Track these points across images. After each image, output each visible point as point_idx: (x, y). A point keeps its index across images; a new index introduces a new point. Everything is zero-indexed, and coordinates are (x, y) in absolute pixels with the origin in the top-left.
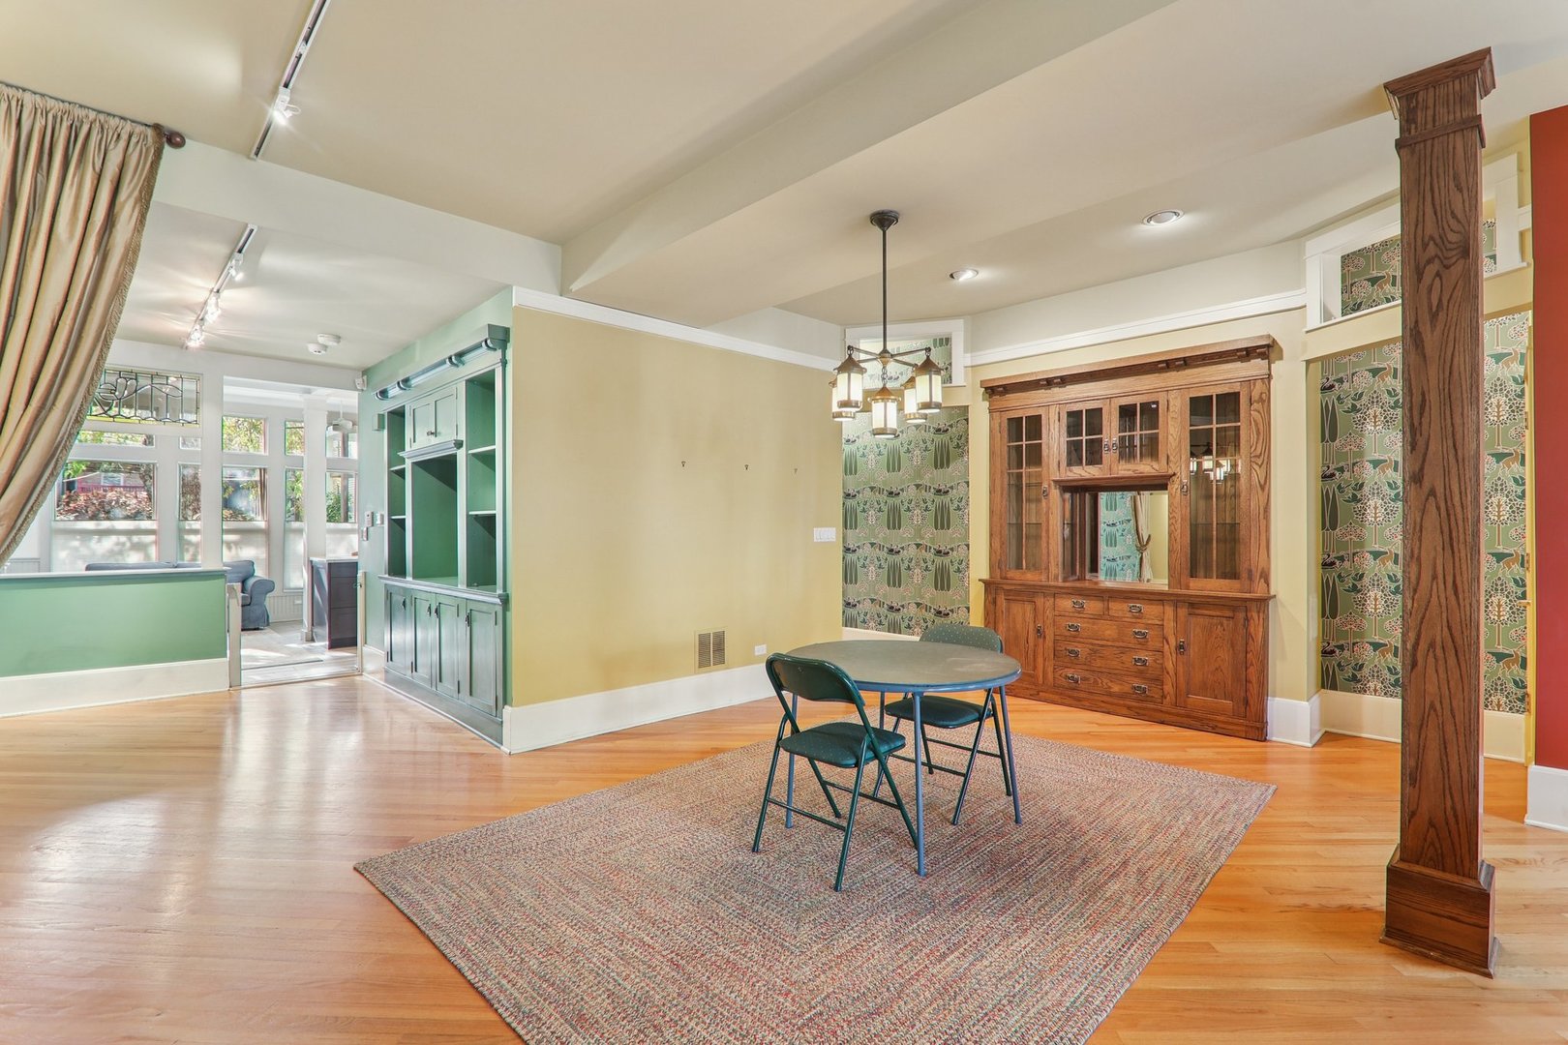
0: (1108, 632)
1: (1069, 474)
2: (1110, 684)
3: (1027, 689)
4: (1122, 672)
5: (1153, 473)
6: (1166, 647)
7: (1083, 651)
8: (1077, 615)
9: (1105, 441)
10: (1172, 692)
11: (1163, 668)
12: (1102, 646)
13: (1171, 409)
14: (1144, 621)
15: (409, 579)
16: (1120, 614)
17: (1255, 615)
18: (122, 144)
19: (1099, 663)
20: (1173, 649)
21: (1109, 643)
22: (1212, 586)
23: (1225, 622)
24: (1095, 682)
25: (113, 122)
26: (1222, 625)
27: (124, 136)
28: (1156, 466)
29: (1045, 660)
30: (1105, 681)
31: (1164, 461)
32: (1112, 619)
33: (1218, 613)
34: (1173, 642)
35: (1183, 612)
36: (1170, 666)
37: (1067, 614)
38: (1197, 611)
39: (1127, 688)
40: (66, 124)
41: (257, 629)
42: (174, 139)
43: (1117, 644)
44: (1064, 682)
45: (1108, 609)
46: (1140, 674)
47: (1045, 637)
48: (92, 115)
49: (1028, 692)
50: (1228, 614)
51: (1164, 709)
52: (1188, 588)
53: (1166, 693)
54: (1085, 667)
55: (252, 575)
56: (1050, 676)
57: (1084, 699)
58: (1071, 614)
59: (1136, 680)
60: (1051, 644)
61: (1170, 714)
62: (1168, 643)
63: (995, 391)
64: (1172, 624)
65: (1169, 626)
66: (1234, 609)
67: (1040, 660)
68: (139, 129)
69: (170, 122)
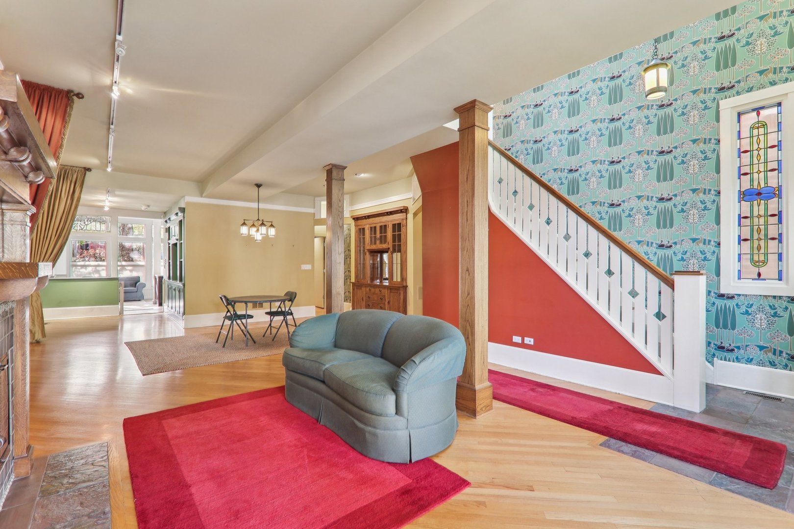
0: (375, 298)
1: (370, 247)
9: (377, 237)
13: (389, 227)
14: (382, 294)
15: (171, 280)
18: (76, 173)
20: (387, 303)
21: (375, 302)
22: (396, 283)
25: (74, 168)
27: (77, 171)
32: (376, 294)
34: (387, 301)
38: (392, 291)
40: (63, 171)
41: (139, 300)
42: (89, 170)
43: (377, 302)
45: (375, 291)
48: (69, 167)
52: (392, 284)
55: (139, 281)
63: (356, 219)
65: (386, 296)
68: (80, 169)
69: (87, 166)
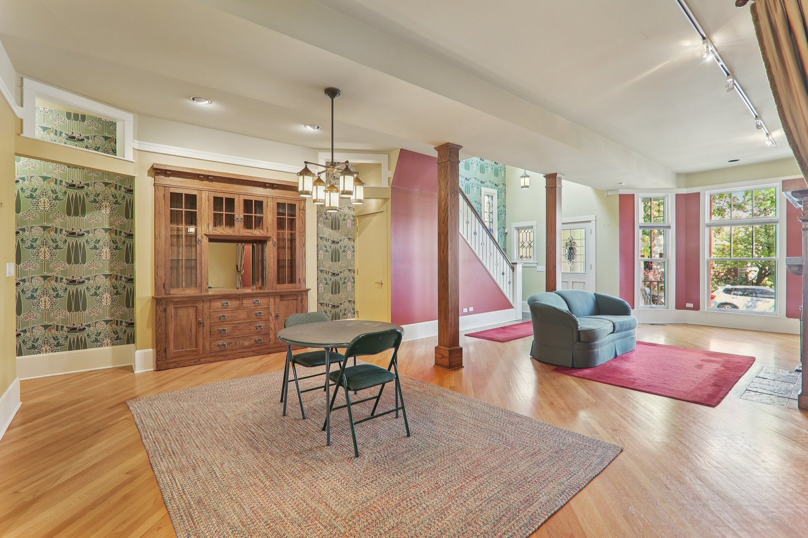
0: (242, 316)
1: (215, 231)
2: (243, 342)
3: (192, 359)
4: (250, 335)
5: (261, 235)
6: (271, 317)
7: (227, 328)
8: (224, 310)
9: (236, 216)
10: (273, 337)
11: (269, 328)
12: (239, 324)
13: (269, 206)
14: (261, 307)
16: (248, 305)
17: (305, 297)
19: (237, 333)
20: (273, 317)
21: (243, 321)
22: (286, 287)
23: (294, 301)
24: (236, 343)
26: (293, 303)
28: (262, 232)
29: (204, 339)
30: (241, 341)
31: (265, 230)
32: (244, 308)
33: (292, 298)
34: (273, 314)
35: (278, 300)
36: (272, 326)
37: (218, 310)
38: (283, 299)
39: (252, 342)
43: (247, 321)
44: (217, 349)
45: (242, 304)
46: (258, 333)
47: (204, 326)
49: (192, 361)
50: (295, 298)
51: (270, 347)
52: (276, 289)
53: (271, 338)
54: (229, 337)
56: (208, 348)
57: (229, 354)
58: (221, 310)
59: (257, 337)
60: (208, 329)
61: (274, 348)
62: (271, 315)
63: (157, 171)
64: (273, 306)
65: (272, 307)
66: (297, 295)
67: (200, 341)
